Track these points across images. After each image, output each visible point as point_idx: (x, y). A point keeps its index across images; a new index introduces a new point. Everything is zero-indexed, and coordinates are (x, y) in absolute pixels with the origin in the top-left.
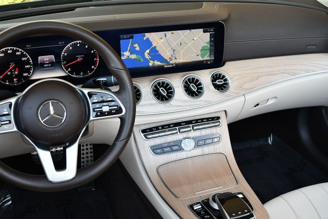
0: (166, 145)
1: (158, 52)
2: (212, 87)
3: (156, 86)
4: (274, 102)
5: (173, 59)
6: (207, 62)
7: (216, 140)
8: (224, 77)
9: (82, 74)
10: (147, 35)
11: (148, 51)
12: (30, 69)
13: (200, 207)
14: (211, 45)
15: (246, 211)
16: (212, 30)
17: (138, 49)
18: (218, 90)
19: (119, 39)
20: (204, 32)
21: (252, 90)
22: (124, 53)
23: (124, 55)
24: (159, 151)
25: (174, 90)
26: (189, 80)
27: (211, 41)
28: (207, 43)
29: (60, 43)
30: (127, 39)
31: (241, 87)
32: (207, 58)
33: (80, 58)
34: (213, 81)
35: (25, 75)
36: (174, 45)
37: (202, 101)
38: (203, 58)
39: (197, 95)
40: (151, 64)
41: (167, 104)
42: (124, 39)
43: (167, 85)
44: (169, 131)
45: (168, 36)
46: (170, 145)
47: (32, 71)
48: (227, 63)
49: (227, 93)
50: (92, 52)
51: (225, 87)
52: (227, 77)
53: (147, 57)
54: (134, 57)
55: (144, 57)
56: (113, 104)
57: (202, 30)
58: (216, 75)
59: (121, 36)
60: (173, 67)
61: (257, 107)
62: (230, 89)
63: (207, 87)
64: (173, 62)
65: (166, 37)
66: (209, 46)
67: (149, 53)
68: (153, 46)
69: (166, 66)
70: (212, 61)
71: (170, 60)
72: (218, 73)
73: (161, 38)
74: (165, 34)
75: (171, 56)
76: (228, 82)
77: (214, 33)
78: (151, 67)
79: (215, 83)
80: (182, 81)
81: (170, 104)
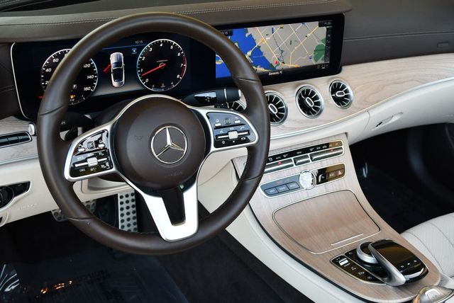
0: (281, 183)
1: (262, 53)
2: (332, 101)
4: (399, 120)
5: (280, 63)
6: (321, 67)
7: (340, 173)
8: (344, 87)
9: (163, 86)
10: (251, 31)
11: (249, 53)
12: (93, 80)
13: (347, 261)
14: (327, 44)
15: (415, 261)
16: (329, 23)
18: (339, 104)
20: (320, 26)
21: (378, 102)
24: (272, 191)
25: (286, 107)
26: (303, 92)
27: (327, 38)
28: (322, 41)
29: (137, 42)
31: (365, 101)
32: (321, 61)
33: (162, 64)
34: (332, 93)
35: (86, 89)
36: (283, 43)
37: (321, 121)
38: (316, 61)
39: (314, 113)
43: (277, 99)
44: (282, 163)
45: (276, 31)
46: (286, 182)
47: (96, 84)
48: (345, 68)
49: (349, 109)
50: (179, 54)
51: (346, 101)
52: (348, 87)
56: (242, 128)
57: (317, 22)
58: (335, 84)
60: (280, 74)
61: (379, 126)
62: (353, 103)
63: (327, 101)
64: (280, 67)
65: (273, 33)
66: (325, 45)
67: (251, 55)
68: (256, 46)
69: (271, 74)
70: (327, 66)
71: (276, 65)
72: (337, 82)
73: (267, 35)
74: (273, 29)
75: (278, 59)
76: (349, 94)
77: (331, 27)
79: (335, 95)
80: (296, 94)
81: (283, 125)
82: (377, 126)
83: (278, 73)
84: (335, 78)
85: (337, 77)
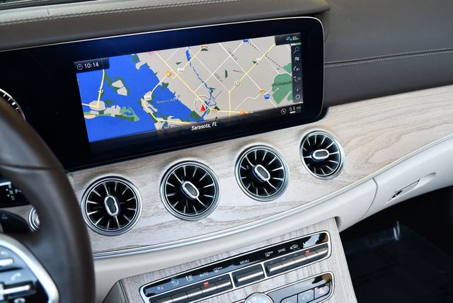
1: (172, 95)
2: (304, 169)
3: (172, 179)
5: (211, 109)
6: (288, 111)
7: (322, 292)
8: (328, 141)
10: (144, 58)
11: (148, 96)
14: (294, 73)
16: (294, 38)
17: (123, 91)
18: (318, 172)
19: (73, 72)
20: (277, 44)
21: (391, 163)
22: (91, 105)
23: (89, 109)
25: (216, 184)
26: (251, 156)
27: (294, 63)
28: (285, 68)
30: (93, 69)
31: (367, 162)
32: (287, 101)
34: (305, 154)
36: (211, 76)
37: (284, 204)
38: (278, 103)
39: (271, 190)
40: (158, 126)
41: (203, 221)
42: (85, 70)
43: (201, 172)
45: (193, 56)
48: (332, 110)
49: (339, 178)
51: (332, 165)
52: (336, 142)
53: (148, 111)
54: (114, 111)
55: (139, 110)
57: (272, 39)
58: (312, 139)
59: (79, 64)
60: (213, 128)
61: (397, 197)
62: (344, 167)
63: (295, 168)
64: (211, 116)
65: (189, 59)
66: (291, 75)
67: (150, 99)
68: (160, 84)
69: (196, 128)
70: (299, 108)
71: (203, 113)
72: (316, 134)
73: (178, 64)
74: (187, 52)
75: (206, 102)
76: (338, 152)
77: (299, 44)
78: (159, 133)
79: (310, 157)
80: (235, 160)
81: (210, 219)
82: (394, 196)
83: (209, 126)
84: (313, 127)
85: (316, 127)
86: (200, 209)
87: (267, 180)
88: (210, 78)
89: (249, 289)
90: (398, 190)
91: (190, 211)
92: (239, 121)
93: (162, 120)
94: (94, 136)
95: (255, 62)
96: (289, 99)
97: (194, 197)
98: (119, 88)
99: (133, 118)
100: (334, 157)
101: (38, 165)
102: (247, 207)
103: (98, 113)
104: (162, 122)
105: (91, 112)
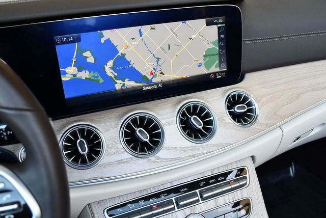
1: (129, 63)
2: (229, 119)
3: (128, 127)
4: (320, 131)
5: (158, 73)
6: (216, 76)
8: (246, 99)
10: (107, 34)
11: (110, 63)
14: (220, 47)
16: (220, 21)
17: (91, 60)
18: (239, 122)
19: (53, 44)
20: (207, 25)
21: (292, 116)
22: (67, 70)
23: (65, 73)
25: (162, 130)
26: (188, 109)
27: (220, 39)
28: (213, 43)
30: (69, 42)
31: (275, 114)
32: (214, 69)
34: (229, 108)
37: (214, 145)
38: (208, 70)
39: (203, 135)
40: (118, 87)
41: (152, 158)
42: (62, 43)
43: (150, 121)
44: (159, 206)
45: (145, 33)
48: (248, 76)
49: (255, 126)
51: (249, 117)
52: (251, 99)
53: (110, 75)
54: (84, 75)
56: (6, 197)
57: (204, 21)
58: (234, 97)
59: (57, 38)
60: (159, 88)
61: (297, 141)
62: (258, 118)
63: (221, 119)
64: (158, 79)
65: (141, 36)
66: (218, 48)
67: (112, 66)
68: (119, 54)
69: (146, 88)
70: (224, 74)
71: (152, 76)
72: (236, 93)
73: (133, 39)
74: (140, 30)
75: (154, 69)
76: (253, 107)
77: (224, 25)
78: (119, 92)
79: (233, 110)
80: (177, 112)
81: (158, 157)
82: (295, 141)
83: (156, 87)
84: (234, 88)
85: (237, 88)
86: (150, 149)
87: (201, 127)
88: (157, 51)
89: (187, 211)
90: (298, 136)
91: (142, 151)
92: (179, 83)
93: (121, 82)
94: (69, 94)
95: (191, 39)
96: (216, 67)
97: (145, 140)
98: (88, 57)
99: (99, 80)
100: (250, 111)
101: (25, 107)
102: (186, 147)
103: (72, 76)
104: (121, 83)
105: (67, 75)
